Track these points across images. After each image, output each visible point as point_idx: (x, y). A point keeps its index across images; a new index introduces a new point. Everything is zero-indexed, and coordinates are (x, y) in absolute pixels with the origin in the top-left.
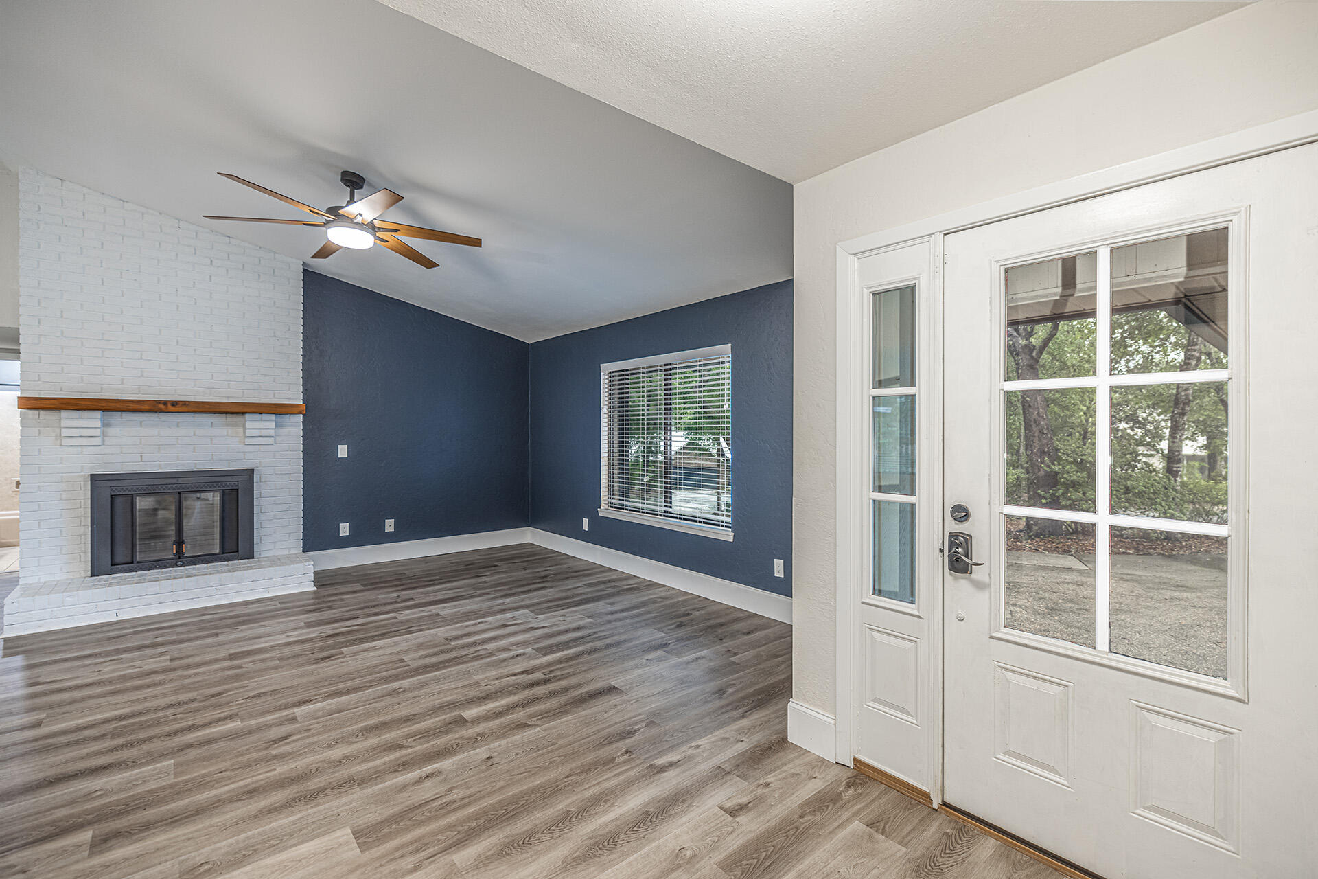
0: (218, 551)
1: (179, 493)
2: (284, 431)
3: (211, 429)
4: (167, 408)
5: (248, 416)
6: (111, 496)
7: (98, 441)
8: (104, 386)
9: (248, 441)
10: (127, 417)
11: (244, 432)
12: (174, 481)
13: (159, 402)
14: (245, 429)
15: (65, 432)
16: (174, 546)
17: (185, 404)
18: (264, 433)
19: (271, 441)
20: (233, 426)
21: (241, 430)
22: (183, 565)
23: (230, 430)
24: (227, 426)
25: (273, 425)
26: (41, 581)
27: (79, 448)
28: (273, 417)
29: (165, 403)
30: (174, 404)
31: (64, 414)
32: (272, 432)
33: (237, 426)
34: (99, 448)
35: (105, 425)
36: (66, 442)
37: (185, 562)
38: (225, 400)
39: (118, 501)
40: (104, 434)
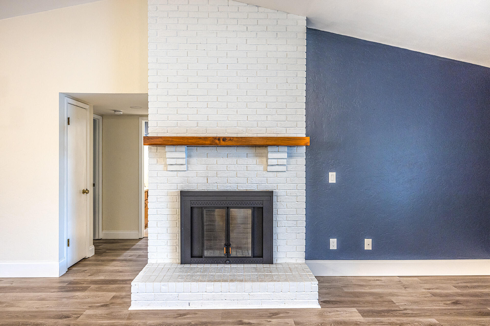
0: (250, 255)
1: (228, 208)
2: (293, 161)
3: (247, 159)
4: (220, 142)
5: (269, 149)
6: (191, 207)
7: (184, 167)
8: (188, 128)
9: (269, 168)
10: (201, 150)
11: (267, 162)
12: (224, 198)
13: (215, 138)
14: (267, 159)
15: (169, 161)
16: (225, 248)
17: (231, 139)
18: (280, 162)
19: (283, 168)
20: (260, 157)
21: (264, 159)
22: (230, 263)
23: (258, 160)
24: (256, 156)
25: (285, 155)
26: (158, 262)
27: (176, 172)
28: (286, 149)
29: (219, 139)
30: (224, 139)
31: (168, 148)
32: (284, 162)
33: (262, 156)
34: (186, 172)
35: (189, 156)
36: (170, 168)
37: (232, 262)
38: (255, 136)
39: (195, 211)
40: (188, 163)
